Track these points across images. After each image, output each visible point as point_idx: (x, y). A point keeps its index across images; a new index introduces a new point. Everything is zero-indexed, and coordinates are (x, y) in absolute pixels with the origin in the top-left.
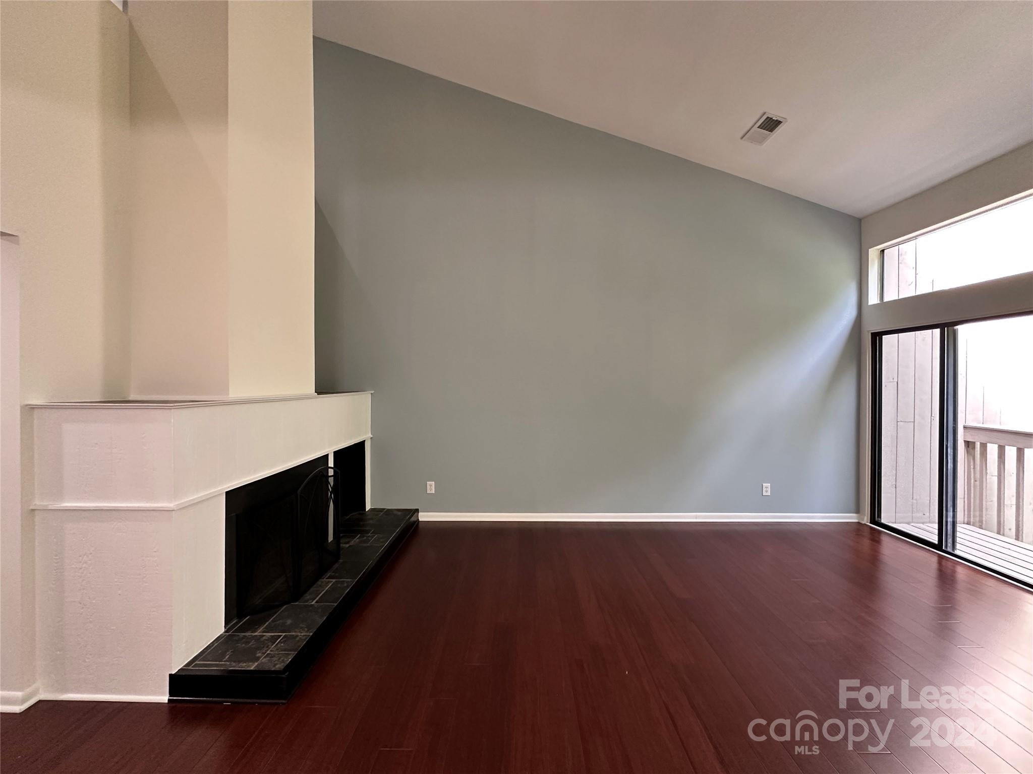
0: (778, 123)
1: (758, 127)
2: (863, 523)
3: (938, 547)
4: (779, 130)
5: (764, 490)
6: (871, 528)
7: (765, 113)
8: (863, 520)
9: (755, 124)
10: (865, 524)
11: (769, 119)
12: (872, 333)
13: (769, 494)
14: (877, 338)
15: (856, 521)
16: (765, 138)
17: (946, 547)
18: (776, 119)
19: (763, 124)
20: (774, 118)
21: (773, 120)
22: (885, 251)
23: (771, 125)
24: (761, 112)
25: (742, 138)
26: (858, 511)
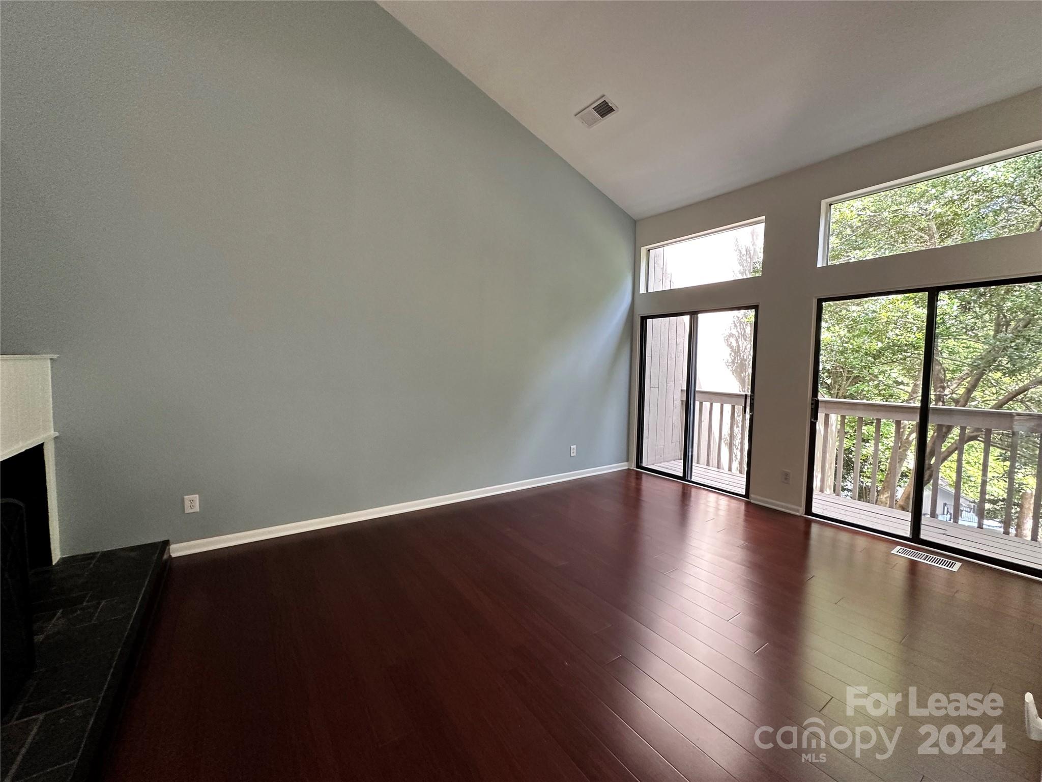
0: (611, 110)
1: (593, 109)
2: (632, 468)
3: (683, 478)
4: (610, 117)
5: (572, 451)
6: (637, 471)
7: (603, 96)
8: (631, 466)
9: (592, 104)
10: (633, 469)
11: (605, 103)
12: (641, 317)
13: (575, 454)
14: (644, 319)
15: (627, 468)
16: (595, 121)
17: (687, 478)
18: (611, 105)
19: (597, 107)
20: (609, 104)
21: (608, 105)
22: (650, 251)
23: (605, 109)
24: (601, 94)
25: (576, 115)
26: (628, 460)
